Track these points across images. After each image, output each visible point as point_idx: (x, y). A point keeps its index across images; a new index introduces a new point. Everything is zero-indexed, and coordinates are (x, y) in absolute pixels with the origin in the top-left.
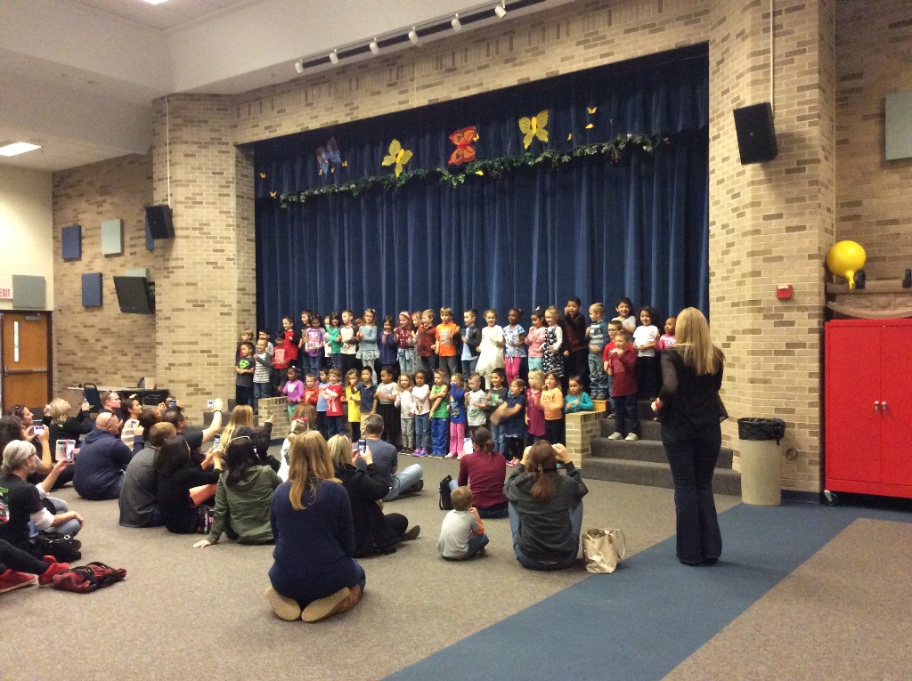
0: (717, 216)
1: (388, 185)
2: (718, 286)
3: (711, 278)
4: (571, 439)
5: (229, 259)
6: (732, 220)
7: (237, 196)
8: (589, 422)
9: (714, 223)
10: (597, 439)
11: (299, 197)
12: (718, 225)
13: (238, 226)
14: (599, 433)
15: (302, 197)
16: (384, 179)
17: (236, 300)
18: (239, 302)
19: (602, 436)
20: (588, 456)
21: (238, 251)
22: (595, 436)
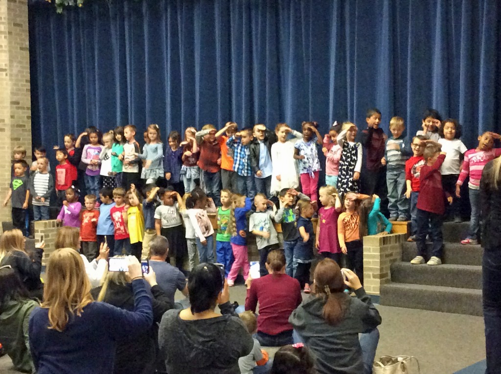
4: (369, 262)
8: (389, 245)
10: (397, 263)
11: (75, 2)
13: (10, 33)
14: (399, 257)
15: (79, 2)
17: (9, 115)
18: (12, 117)
19: (403, 260)
20: (387, 282)
21: (11, 61)
22: (395, 260)
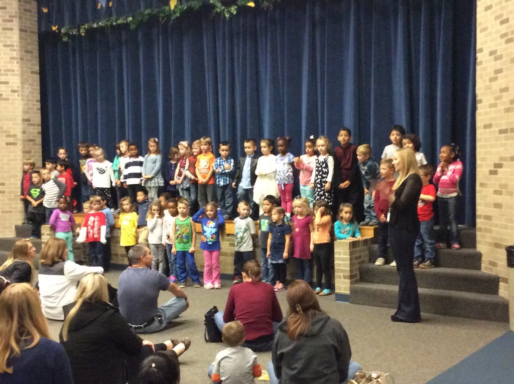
0: (485, 43)
1: (163, 18)
2: (486, 113)
3: (479, 106)
4: (340, 265)
5: (13, 91)
6: (501, 47)
7: (21, 30)
8: (358, 249)
9: (481, 50)
10: (365, 265)
11: (79, 31)
12: (486, 52)
13: (22, 59)
14: (367, 259)
15: (82, 31)
16: (159, 12)
17: (21, 130)
18: (24, 132)
19: (370, 261)
20: (356, 282)
21: (23, 83)
22: (363, 262)
